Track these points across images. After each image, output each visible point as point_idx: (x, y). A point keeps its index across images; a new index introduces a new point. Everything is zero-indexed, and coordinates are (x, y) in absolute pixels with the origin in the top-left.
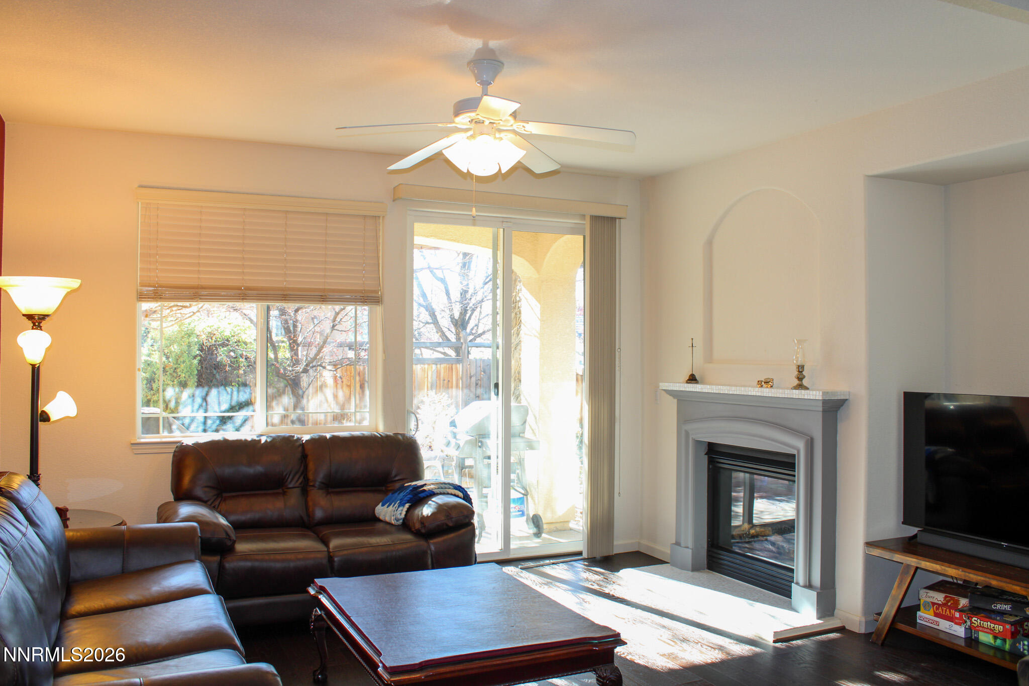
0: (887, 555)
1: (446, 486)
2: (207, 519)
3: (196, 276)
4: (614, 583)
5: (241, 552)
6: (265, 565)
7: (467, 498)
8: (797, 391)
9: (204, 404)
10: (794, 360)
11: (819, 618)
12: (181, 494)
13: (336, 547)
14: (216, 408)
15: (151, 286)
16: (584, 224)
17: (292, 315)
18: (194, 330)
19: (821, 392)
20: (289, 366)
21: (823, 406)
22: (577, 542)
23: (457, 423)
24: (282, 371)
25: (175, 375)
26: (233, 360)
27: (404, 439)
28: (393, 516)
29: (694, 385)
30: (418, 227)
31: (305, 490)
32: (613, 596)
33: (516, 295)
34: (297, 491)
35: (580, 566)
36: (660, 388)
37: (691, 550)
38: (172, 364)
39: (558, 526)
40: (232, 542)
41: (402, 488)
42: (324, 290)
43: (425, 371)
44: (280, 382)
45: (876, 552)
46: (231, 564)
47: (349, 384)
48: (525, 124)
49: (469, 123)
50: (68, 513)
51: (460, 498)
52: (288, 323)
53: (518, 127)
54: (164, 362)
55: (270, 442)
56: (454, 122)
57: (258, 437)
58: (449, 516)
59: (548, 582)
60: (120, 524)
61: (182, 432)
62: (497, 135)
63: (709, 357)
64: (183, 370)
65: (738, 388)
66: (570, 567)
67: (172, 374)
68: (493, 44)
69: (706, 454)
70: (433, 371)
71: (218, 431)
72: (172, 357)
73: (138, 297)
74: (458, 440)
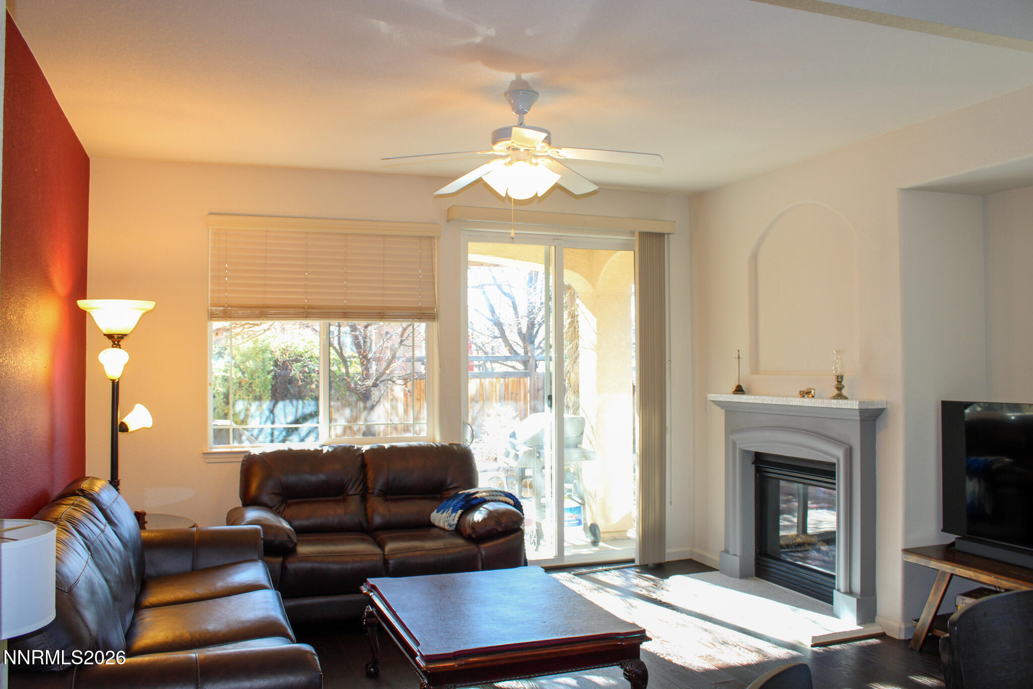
0: (922, 562)
1: (498, 494)
2: (270, 523)
3: (262, 296)
4: (662, 589)
5: (303, 554)
6: (324, 566)
7: (518, 505)
8: (835, 401)
9: (272, 416)
10: (832, 371)
11: (859, 624)
12: (249, 501)
13: (391, 551)
14: (282, 419)
15: (220, 306)
16: (634, 240)
17: (362, 331)
18: (269, 347)
19: (857, 402)
20: (359, 380)
21: (860, 416)
22: (630, 550)
23: (517, 435)
24: (353, 385)
25: (250, 390)
26: (306, 375)
27: (458, 449)
28: (447, 521)
29: (739, 396)
30: (472, 245)
31: (364, 497)
32: (660, 601)
33: (574, 310)
34: (357, 498)
35: (632, 573)
36: (709, 399)
37: (739, 558)
38: (247, 380)
39: (616, 535)
40: (293, 545)
41: (457, 495)
42: (382, 308)
43: (493, 386)
44: (352, 396)
45: (913, 559)
46: (293, 565)
47: (419, 398)
48: (558, 150)
49: (507, 150)
50: (146, 517)
51: (511, 505)
52: (358, 339)
53: (553, 152)
54: (240, 377)
55: (332, 452)
56: (492, 150)
57: (320, 447)
58: (498, 522)
59: (599, 588)
60: (193, 527)
61: (251, 442)
62: (534, 160)
63: (755, 369)
64: (258, 385)
65: (780, 398)
66: (622, 574)
67: (247, 389)
68: (525, 76)
69: (753, 463)
70: (501, 384)
71: (284, 441)
72: (247, 373)
73: (209, 316)
74: (517, 451)
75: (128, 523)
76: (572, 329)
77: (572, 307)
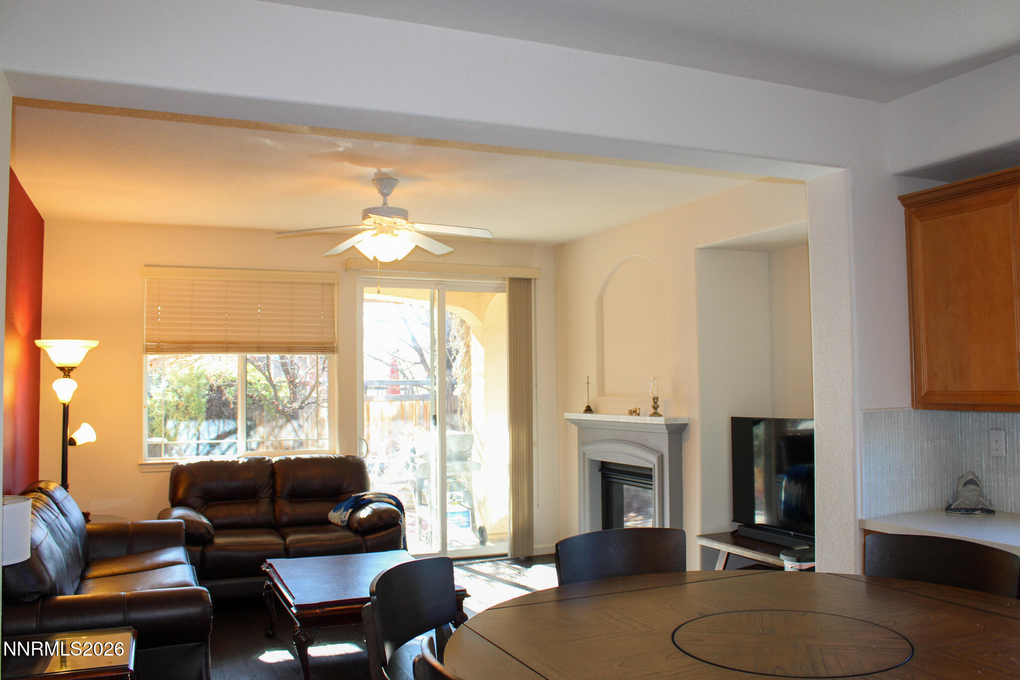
0: (710, 544)
1: (382, 496)
2: (192, 519)
3: (190, 334)
4: (524, 575)
5: (219, 544)
7: (399, 505)
8: (652, 418)
9: (197, 433)
10: (650, 393)
12: (176, 502)
13: (291, 541)
14: (206, 436)
15: (155, 343)
16: (504, 284)
18: (204, 373)
19: (665, 418)
20: (287, 402)
21: (667, 429)
23: (416, 451)
24: (280, 408)
25: (187, 411)
27: (353, 460)
28: (340, 519)
29: (589, 414)
30: (366, 289)
31: (273, 499)
32: (519, 584)
34: (267, 500)
35: (503, 564)
36: (565, 417)
38: (184, 403)
40: (211, 536)
41: (350, 498)
42: (290, 343)
43: (413, 407)
44: (281, 417)
45: (706, 543)
46: (211, 553)
48: (413, 225)
49: (373, 225)
50: (91, 516)
51: (393, 505)
52: (286, 366)
54: (177, 401)
55: (247, 462)
57: (237, 458)
58: (381, 518)
61: (179, 455)
62: (394, 232)
63: (602, 392)
64: (193, 408)
65: (613, 416)
66: (495, 565)
67: (183, 411)
68: (384, 170)
69: (600, 471)
70: (420, 405)
71: (208, 453)
72: (184, 397)
73: (145, 350)
74: (415, 463)
75: (76, 516)
76: (467, 358)
77: (467, 339)
